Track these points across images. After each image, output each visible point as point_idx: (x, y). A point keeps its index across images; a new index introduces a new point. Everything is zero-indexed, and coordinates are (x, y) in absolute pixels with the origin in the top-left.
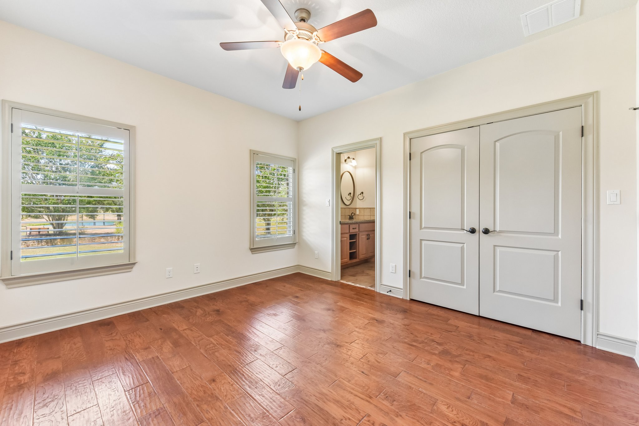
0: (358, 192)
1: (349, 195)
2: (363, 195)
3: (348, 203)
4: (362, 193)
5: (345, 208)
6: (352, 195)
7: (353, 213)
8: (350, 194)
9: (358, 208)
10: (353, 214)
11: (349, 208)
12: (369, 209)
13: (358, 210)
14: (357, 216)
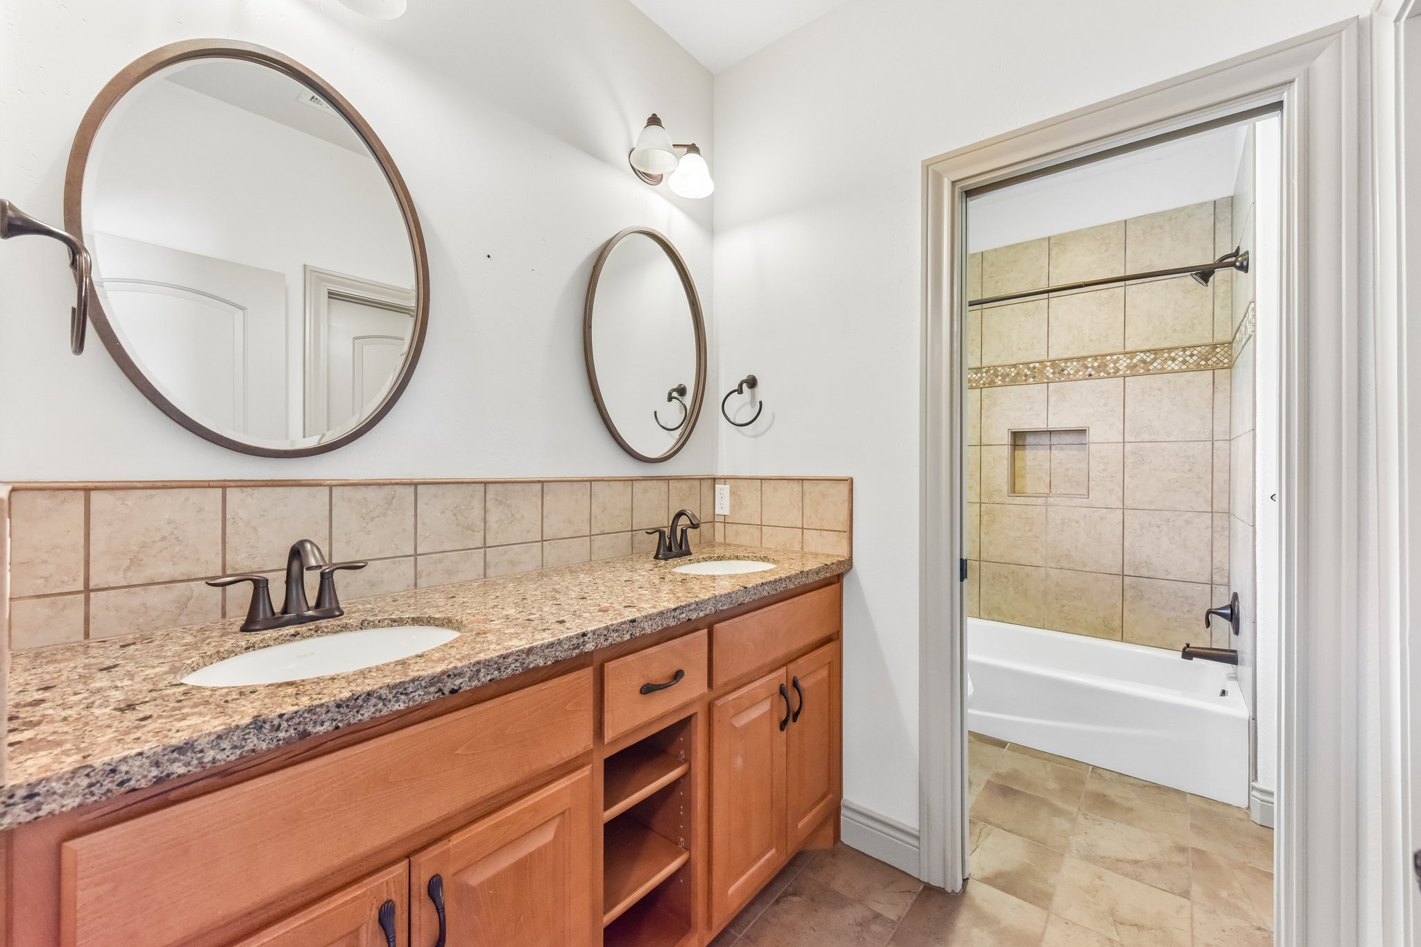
0: (724, 378)
1: (670, 399)
2: (753, 397)
3: (654, 443)
4: (752, 383)
5: (632, 480)
6: (688, 399)
7: (680, 514)
8: (682, 391)
9: (725, 479)
10: (684, 521)
11: (667, 479)
12: (796, 487)
13: (723, 490)
14: (719, 526)
